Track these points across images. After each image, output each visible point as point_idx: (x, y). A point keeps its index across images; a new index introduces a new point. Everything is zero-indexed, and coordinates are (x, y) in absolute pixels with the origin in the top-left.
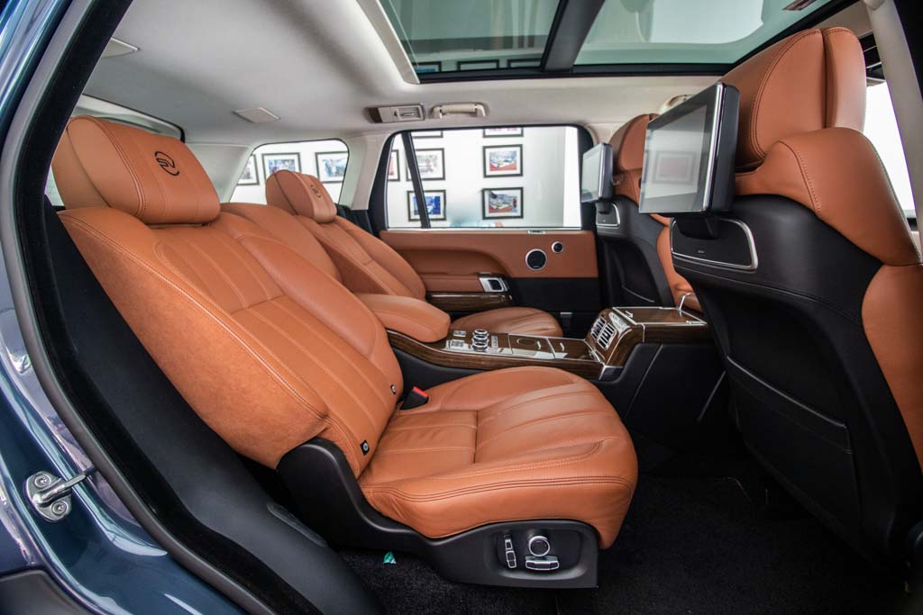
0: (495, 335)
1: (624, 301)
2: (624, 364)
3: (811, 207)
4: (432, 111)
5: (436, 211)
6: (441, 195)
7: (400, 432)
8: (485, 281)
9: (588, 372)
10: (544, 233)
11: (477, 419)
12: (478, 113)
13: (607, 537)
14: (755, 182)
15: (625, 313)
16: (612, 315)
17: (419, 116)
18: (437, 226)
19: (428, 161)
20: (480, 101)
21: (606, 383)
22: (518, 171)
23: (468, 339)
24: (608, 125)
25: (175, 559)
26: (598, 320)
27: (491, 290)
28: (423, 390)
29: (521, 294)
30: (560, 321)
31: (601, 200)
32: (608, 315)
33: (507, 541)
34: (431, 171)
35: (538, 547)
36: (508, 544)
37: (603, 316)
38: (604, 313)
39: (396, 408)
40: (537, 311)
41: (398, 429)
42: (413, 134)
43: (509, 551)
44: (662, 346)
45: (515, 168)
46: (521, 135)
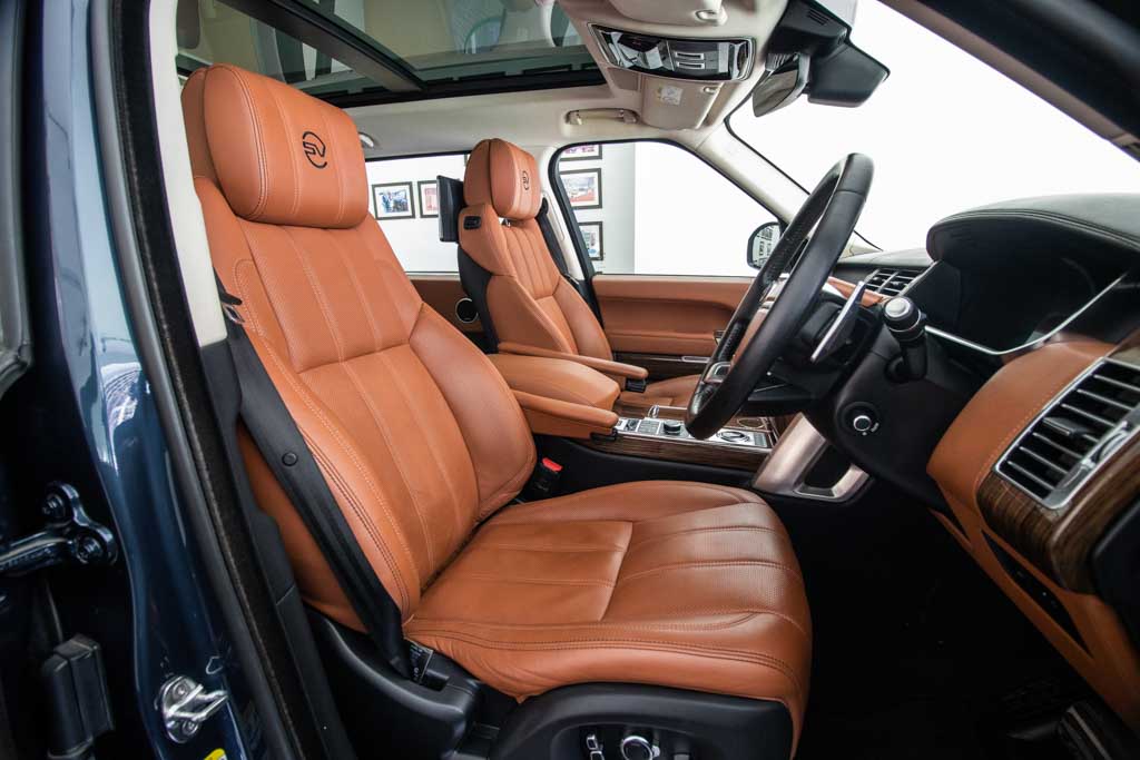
22: (596, 203)
45: (592, 199)
46: (600, 157)
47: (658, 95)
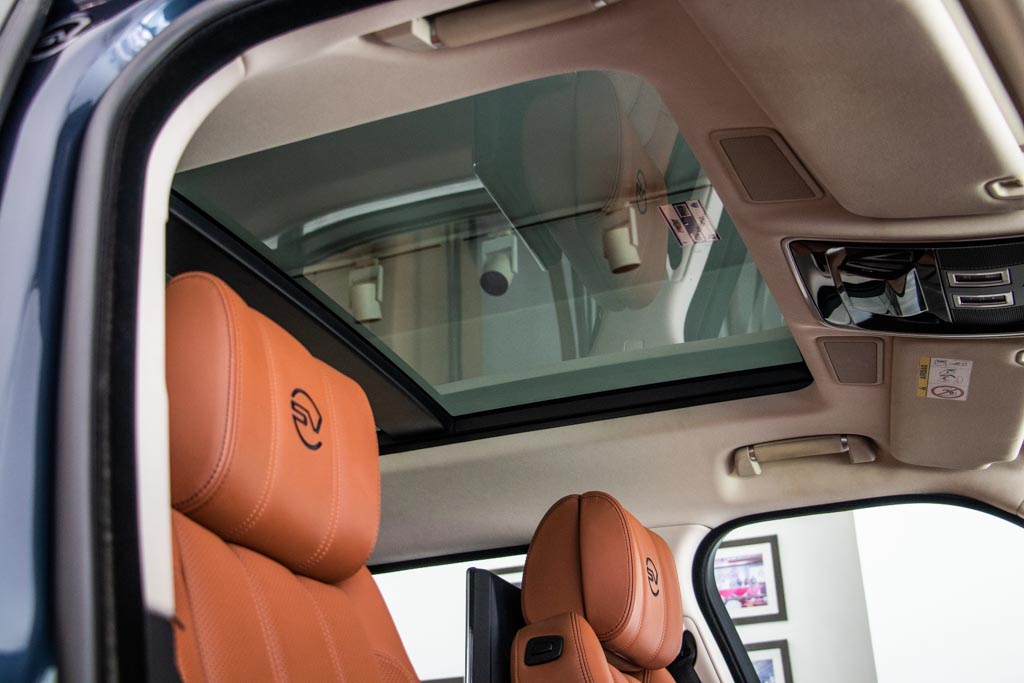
47: (921, 383)
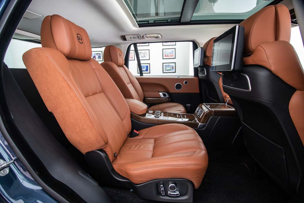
0: (162, 112)
1: (207, 101)
2: (206, 123)
3: (271, 69)
4: (143, 36)
5: (147, 70)
6: (148, 65)
7: (129, 145)
8: (161, 94)
9: (193, 126)
10: (181, 78)
11: (155, 141)
12: (159, 37)
13: (197, 185)
14: (250, 60)
15: (207, 105)
16: (203, 106)
17: (139, 38)
18: (145, 75)
19: (144, 54)
20: (159, 33)
21: (200, 129)
22: (174, 57)
23: (153, 114)
24: (202, 41)
25: (44, 190)
26: (198, 108)
27: (163, 97)
28: (137, 131)
29: (173, 98)
30: (186, 108)
31: (200, 66)
32: (202, 106)
33: (162, 185)
34: (145, 57)
35: (172, 188)
36: (162, 186)
37: (200, 106)
38: (200, 105)
39: (128, 137)
40: (179, 104)
41: (128, 144)
42: (138, 45)
43: (162, 189)
44: (219, 117)
45: (173, 56)
46: (175, 45)
